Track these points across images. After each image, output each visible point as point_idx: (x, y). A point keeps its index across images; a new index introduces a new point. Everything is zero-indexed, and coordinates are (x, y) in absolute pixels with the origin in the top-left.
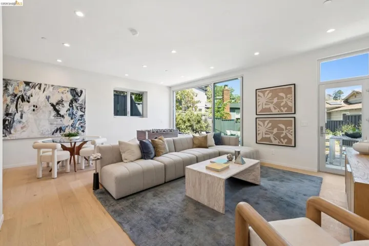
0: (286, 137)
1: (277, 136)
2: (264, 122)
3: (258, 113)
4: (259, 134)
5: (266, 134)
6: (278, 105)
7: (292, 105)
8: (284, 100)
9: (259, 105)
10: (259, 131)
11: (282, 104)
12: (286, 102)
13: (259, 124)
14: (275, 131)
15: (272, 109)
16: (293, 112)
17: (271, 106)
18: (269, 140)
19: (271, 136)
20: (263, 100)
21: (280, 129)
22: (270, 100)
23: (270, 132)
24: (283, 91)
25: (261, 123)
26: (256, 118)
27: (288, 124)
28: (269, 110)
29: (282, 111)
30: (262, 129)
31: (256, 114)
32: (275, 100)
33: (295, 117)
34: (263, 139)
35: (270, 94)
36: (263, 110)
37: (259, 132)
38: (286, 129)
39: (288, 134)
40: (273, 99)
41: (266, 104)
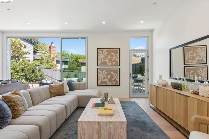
0: (115, 80)
1: (110, 80)
2: (102, 71)
3: (98, 65)
4: (99, 79)
5: (104, 79)
6: (110, 60)
7: (118, 60)
8: (114, 57)
9: (99, 59)
10: (99, 77)
11: (113, 60)
12: (115, 59)
13: (99, 73)
14: (109, 76)
15: (107, 62)
16: (119, 65)
17: (107, 60)
18: (105, 82)
19: (107, 80)
20: (102, 56)
21: (112, 75)
22: (106, 56)
23: (106, 78)
24: (113, 51)
26: (97, 68)
27: (116, 72)
28: (105, 63)
29: (113, 64)
30: (101, 76)
32: (109, 57)
33: (119, 68)
34: (102, 83)
35: (106, 53)
36: (102, 63)
37: (99, 78)
38: (115, 75)
39: (116, 78)
41: (104, 59)
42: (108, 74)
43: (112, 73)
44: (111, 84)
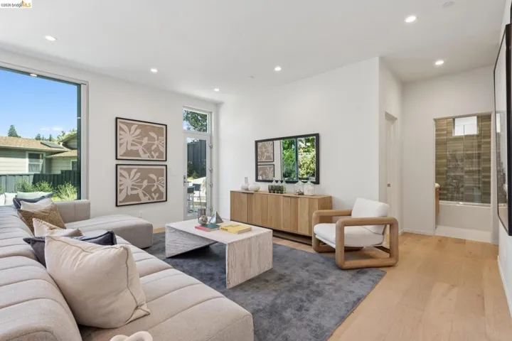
0: (157, 191)
1: (147, 191)
2: (129, 171)
3: (119, 157)
4: (121, 190)
5: (132, 189)
6: (148, 148)
7: (163, 150)
8: (156, 142)
9: (121, 145)
10: (121, 185)
11: (153, 147)
12: (158, 146)
13: (121, 175)
14: (145, 183)
15: (141, 152)
16: (164, 159)
17: (140, 148)
18: (136, 197)
19: (140, 192)
20: (127, 137)
21: (151, 180)
22: (138, 139)
23: (138, 186)
24: (153, 129)
25: (125, 173)
26: (117, 165)
27: (159, 173)
28: (137, 153)
29: (153, 157)
30: (127, 182)
31: (117, 159)
32: (145, 141)
33: (166, 166)
34: (128, 198)
35: (138, 131)
36: (127, 153)
37: (122, 187)
38: (158, 180)
39: (160, 186)
40: (142, 138)
41: (132, 145)
42: (142, 179)
43: (153, 176)
44: (149, 199)
